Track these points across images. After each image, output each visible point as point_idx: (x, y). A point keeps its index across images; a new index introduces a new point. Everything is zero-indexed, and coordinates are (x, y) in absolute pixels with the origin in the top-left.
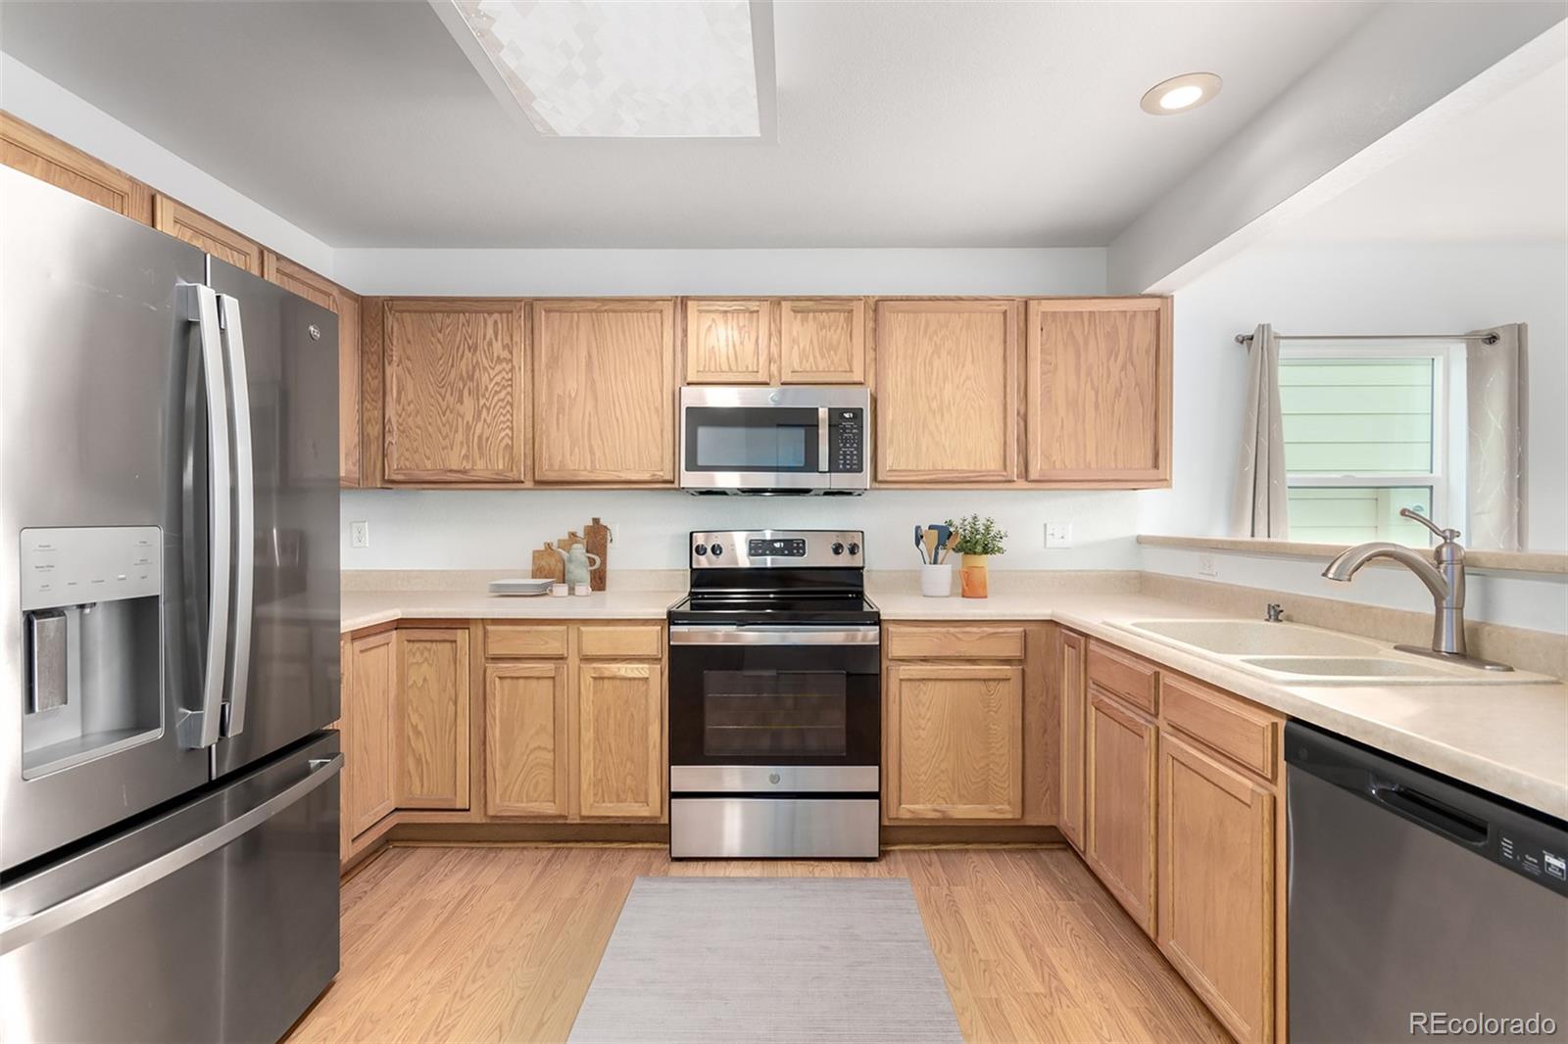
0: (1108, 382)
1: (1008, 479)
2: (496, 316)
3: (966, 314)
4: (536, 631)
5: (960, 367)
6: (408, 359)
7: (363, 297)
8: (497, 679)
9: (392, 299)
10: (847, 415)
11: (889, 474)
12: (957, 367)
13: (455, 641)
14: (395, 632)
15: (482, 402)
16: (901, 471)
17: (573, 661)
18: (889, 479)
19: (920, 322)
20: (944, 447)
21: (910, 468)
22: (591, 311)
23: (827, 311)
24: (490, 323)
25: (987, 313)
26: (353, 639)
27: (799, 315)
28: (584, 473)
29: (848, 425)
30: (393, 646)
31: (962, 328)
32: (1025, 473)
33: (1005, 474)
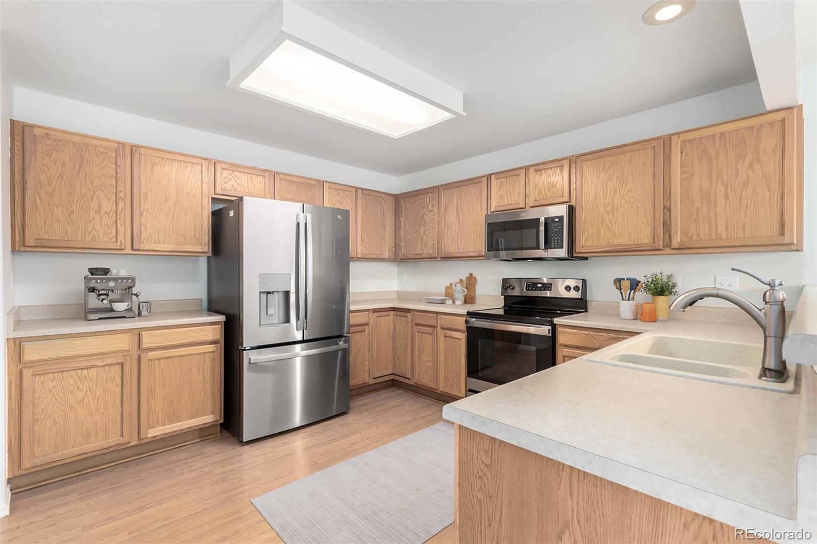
0: (736, 178)
1: (655, 248)
2: (430, 194)
3: (629, 154)
4: (429, 316)
5: (625, 184)
6: (407, 214)
7: (396, 195)
8: (417, 333)
9: (403, 194)
10: (556, 220)
11: (583, 248)
12: (623, 184)
13: (407, 317)
14: (392, 312)
15: (426, 228)
16: (589, 246)
17: (439, 328)
18: (582, 251)
19: (600, 164)
20: (614, 231)
21: (594, 245)
22: (458, 187)
23: (551, 168)
24: (428, 197)
25: (643, 150)
26: (374, 312)
27: (538, 173)
28: (455, 254)
29: (556, 224)
30: (391, 317)
31: (625, 163)
32: (668, 244)
33: (654, 245)
